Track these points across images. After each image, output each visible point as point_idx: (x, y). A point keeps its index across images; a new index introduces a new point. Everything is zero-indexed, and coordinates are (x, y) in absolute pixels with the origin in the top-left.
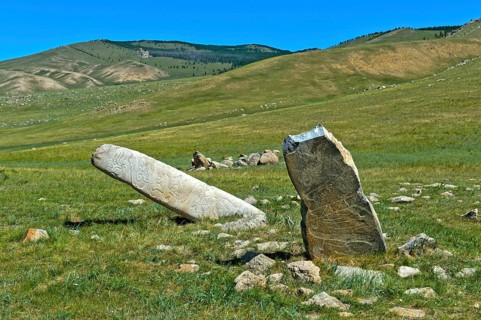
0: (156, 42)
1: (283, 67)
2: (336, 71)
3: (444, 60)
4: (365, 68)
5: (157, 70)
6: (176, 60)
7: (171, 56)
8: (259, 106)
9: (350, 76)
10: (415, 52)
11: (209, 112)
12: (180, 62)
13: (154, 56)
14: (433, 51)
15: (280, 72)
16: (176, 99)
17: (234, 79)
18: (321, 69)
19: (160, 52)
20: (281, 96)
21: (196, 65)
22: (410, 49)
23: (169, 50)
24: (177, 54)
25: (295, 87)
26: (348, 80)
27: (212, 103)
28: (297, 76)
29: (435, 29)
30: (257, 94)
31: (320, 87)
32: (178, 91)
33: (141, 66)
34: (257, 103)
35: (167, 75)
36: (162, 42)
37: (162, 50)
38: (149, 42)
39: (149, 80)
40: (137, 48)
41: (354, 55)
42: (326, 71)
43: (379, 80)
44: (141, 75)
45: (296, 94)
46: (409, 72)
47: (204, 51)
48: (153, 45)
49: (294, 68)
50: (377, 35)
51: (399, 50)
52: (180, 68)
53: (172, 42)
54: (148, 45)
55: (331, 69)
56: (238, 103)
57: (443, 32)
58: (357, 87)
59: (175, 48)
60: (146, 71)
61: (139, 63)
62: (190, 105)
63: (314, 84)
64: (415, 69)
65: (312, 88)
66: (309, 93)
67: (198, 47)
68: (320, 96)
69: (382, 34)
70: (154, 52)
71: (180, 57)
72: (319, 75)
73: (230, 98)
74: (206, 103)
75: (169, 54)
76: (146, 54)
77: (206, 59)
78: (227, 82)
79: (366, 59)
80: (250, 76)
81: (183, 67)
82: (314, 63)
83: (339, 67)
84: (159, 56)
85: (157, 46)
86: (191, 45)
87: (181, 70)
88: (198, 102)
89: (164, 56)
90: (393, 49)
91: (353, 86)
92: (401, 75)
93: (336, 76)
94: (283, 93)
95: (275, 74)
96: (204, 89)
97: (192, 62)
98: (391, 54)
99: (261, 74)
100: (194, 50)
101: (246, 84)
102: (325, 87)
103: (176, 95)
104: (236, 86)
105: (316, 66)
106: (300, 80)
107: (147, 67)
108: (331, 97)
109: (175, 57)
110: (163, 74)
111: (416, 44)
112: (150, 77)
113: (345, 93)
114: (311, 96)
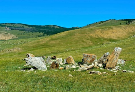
0: (12, 24)
1: (71, 35)
2: (91, 37)
3: (131, 33)
4: (102, 36)
5: (13, 35)
6: (20, 31)
7: (18, 30)
8: (64, 50)
9: (96, 38)
10: (120, 30)
11: (46, 52)
12: (22, 32)
13: (12, 29)
14: (127, 29)
15: (70, 37)
16: (31, 47)
17: (53, 39)
18: (85, 36)
19: (14, 28)
20: (72, 46)
21: (29, 33)
22: (118, 28)
23: (17, 27)
24: (21, 29)
25: (76, 43)
26: (96, 40)
27: (46, 48)
28: (76, 38)
29: (124, 20)
30: (62, 45)
31: (86, 43)
32: (31, 44)
33: (6, 34)
34: (63, 49)
35: (17, 37)
36: (15, 24)
37: (14, 27)
38: (9, 24)
39: (10, 40)
40: (5, 26)
41: (97, 31)
42: (87, 37)
43: (108, 40)
44: (6, 37)
45: (77, 45)
46: (119, 37)
47: (32, 28)
48: (11, 25)
49: (75, 35)
50: (102, 22)
51: (114, 29)
52: (22, 34)
53: (19, 24)
54: (9, 25)
55: (89, 36)
56: (56, 48)
57: (128, 21)
58: (100, 43)
59: (20, 26)
60: (8, 36)
61: (6, 33)
62: (37, 49)
63: (83, 41)
64: (120, 36)
65: (83, 43)
66: (82, 45)
67: (29, 26)
68: (86, 46)
69: (104, 22)
70: (12, 28)
71: (22, 30)
72: (85, 38)
73: (52, 47)
74: (43, 49)
75: (17, 29)
76: (8, 29)
77: (33, 31)
78: (50, 40)
79: (102, 32)
80: (59, 39)
81: (23, 34)
82: (82, 33)
83: (92, 35)
84: (14, 29)
85: (12, 26)
86: (26, 25)
87: (23, 35)
88: (40, 48)
89: (16, 29)
90: (112, 29)
91: (98, 42)
92: (115, 38)
93: (92, 39)
94: (73, 45)
95: (68, 38)
96: (41, 43)
97: (27, 32)
98: (111, 30)
99: (63, 38)
100: (27, 27)
101: (57, 41)
102: (88, 42)
103: (31, 45)
104: (54, 42)
105: (83, 35)
106: (78, 40)
107: (9, 34)
108: (90, 46)
109: (20, 30)
110: (16, 37)
111: (120, 26)
112: (10, 38)
113: (96, 45)
114: (83, 46)
